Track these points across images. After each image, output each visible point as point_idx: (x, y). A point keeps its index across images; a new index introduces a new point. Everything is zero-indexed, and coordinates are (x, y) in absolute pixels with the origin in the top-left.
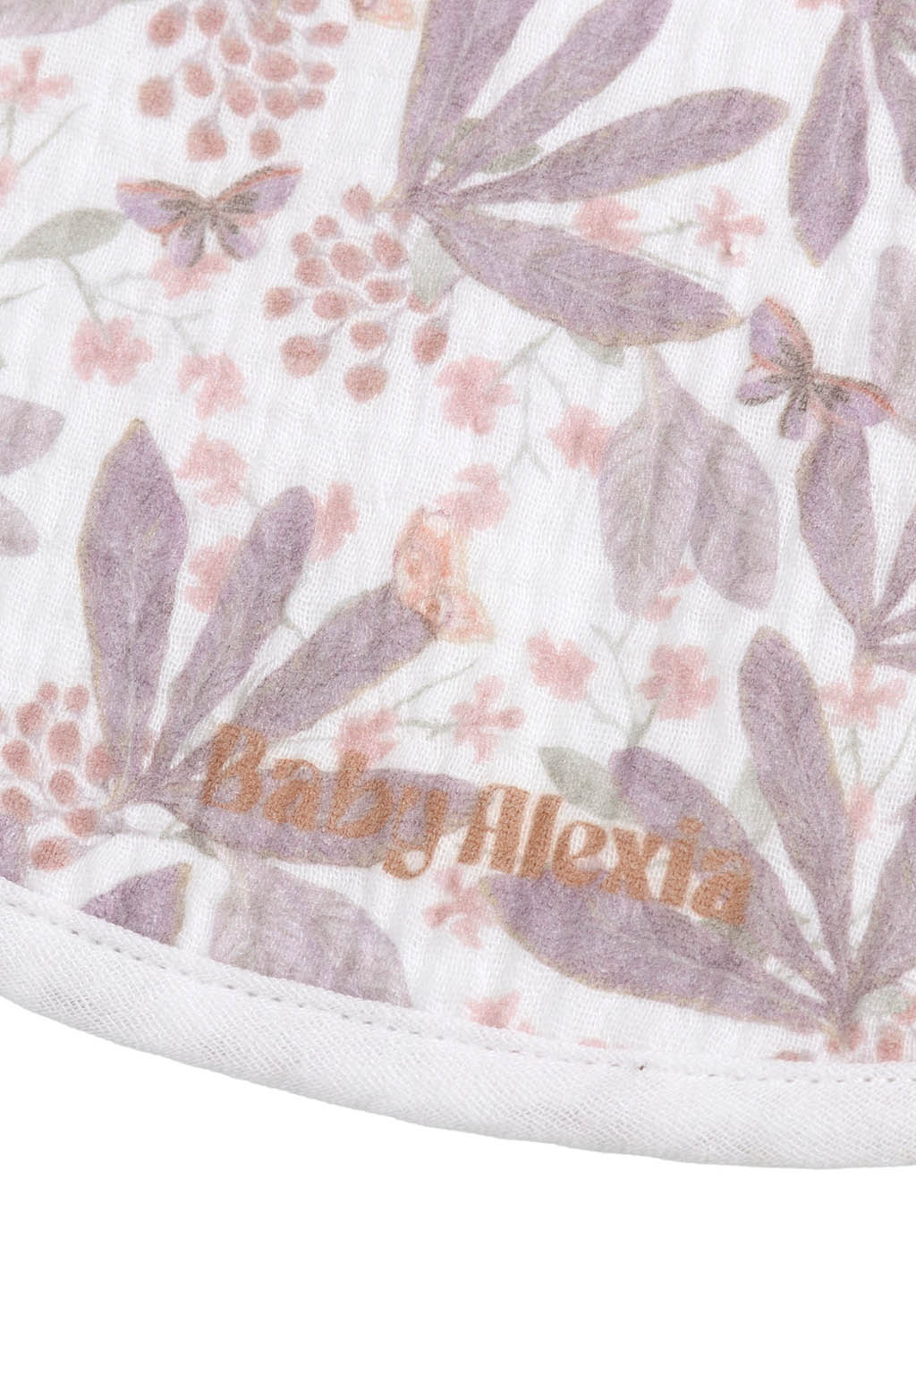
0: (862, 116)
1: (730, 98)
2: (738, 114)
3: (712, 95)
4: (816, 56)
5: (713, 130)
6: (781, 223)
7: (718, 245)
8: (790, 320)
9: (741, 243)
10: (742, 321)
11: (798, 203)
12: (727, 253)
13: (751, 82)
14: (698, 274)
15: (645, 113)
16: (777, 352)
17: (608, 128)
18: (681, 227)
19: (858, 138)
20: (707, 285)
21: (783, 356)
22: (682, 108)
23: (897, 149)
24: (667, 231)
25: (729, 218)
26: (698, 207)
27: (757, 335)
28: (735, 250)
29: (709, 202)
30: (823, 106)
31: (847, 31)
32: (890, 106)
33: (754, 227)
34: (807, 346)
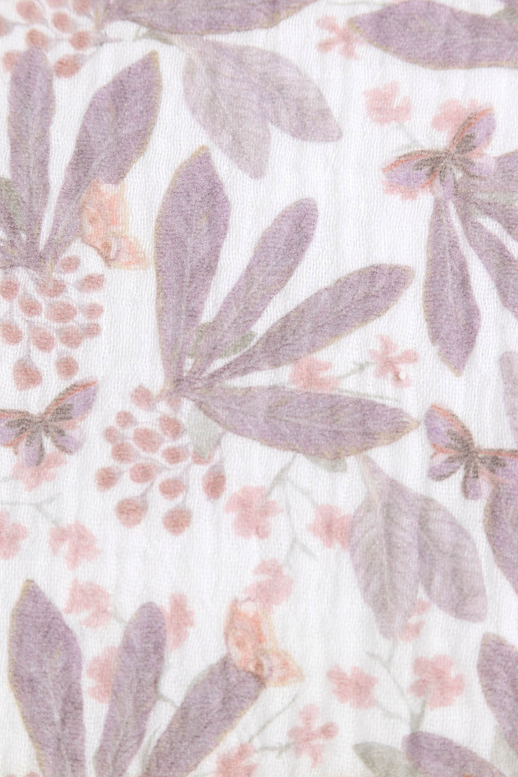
0: (463, 266)
1: (372, 273)
2: (381, 283)
3: (361, 273)
4: (423, 230)
5: (367, 297)
6: (429, 352)
7: (390, 375)
8: (451, 417)
9: (405, 370)
10: (419, 423)
11: (435, 335)
12: (397, 378)
13: (383, 257)
14: (382, 397)
15: (318, 294)
16: (448, 440)
17: (296, 309)
18: (362, 368)
19: (464, 283)
20: (390, 404)
21: (453, 442)
22: (343, 285)
23: (493, 285)
24: (353, 372)
25: (393, 355)
26: (370, 351)
27: (431, 431)
28: (402, 376)
29: (377, 346)
30: (435, 265)
31: (439, 210)
32: (480, 256)
33: (410, 357)
34: (466, 432)
